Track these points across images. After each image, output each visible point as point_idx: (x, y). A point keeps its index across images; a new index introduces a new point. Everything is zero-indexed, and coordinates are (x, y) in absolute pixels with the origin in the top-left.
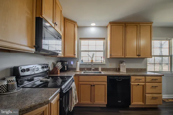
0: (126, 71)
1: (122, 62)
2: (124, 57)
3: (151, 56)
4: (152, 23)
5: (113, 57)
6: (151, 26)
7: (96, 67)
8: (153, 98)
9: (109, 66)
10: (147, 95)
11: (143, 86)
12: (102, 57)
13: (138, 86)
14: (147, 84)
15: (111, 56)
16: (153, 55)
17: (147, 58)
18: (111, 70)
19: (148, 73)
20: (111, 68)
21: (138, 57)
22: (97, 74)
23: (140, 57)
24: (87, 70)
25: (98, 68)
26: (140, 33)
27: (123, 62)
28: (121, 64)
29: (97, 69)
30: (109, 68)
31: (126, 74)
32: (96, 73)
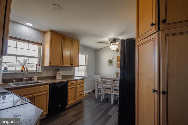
0: (62, 78)
1: (58, 70)
2: (61, 65)
3: (78, 65)
4: (79, 42)
5: (53, 65)
6: (79, 44)
7: (30, 76)
8: (80, 95)
9: (45, 75)
10: (77, 94)
11: (75, 88)
12: (37, 65)
13: (73, 88)
14: (77, 86)
15: (51, 65)
16: (79, 64)
17: (75, 66)
18: (47, 79)
19: (76, 78)
20: (47, 76)
21: (71, 66)
22: (33, 84)
23: (72, 66)
24: (16, 82)
25: (33, 78)
26: (73, 47)
27: (60, 70)
28: (58, 72)
29: (31, 79)
30: (45, 76)
31: (61, 81)
32: (31, 83)
